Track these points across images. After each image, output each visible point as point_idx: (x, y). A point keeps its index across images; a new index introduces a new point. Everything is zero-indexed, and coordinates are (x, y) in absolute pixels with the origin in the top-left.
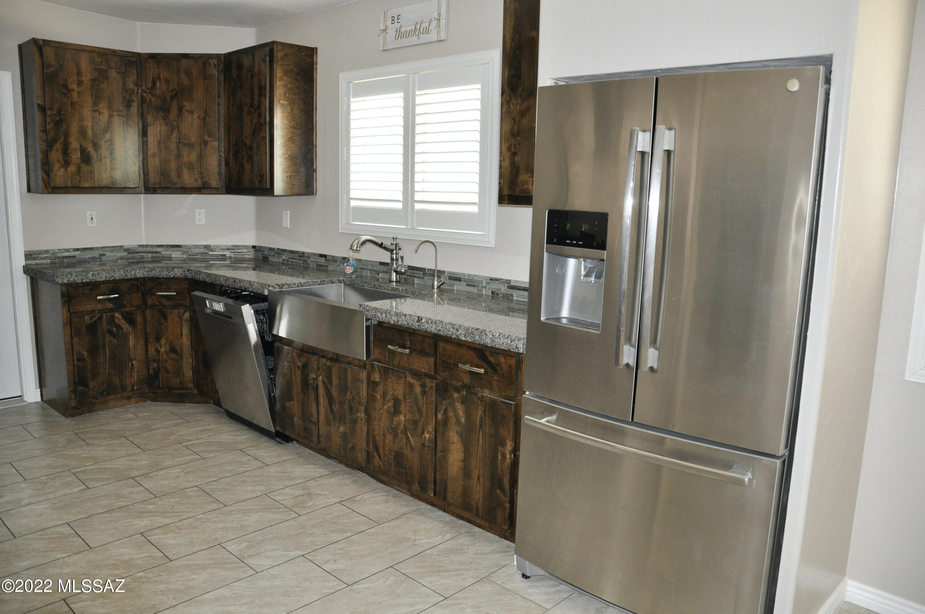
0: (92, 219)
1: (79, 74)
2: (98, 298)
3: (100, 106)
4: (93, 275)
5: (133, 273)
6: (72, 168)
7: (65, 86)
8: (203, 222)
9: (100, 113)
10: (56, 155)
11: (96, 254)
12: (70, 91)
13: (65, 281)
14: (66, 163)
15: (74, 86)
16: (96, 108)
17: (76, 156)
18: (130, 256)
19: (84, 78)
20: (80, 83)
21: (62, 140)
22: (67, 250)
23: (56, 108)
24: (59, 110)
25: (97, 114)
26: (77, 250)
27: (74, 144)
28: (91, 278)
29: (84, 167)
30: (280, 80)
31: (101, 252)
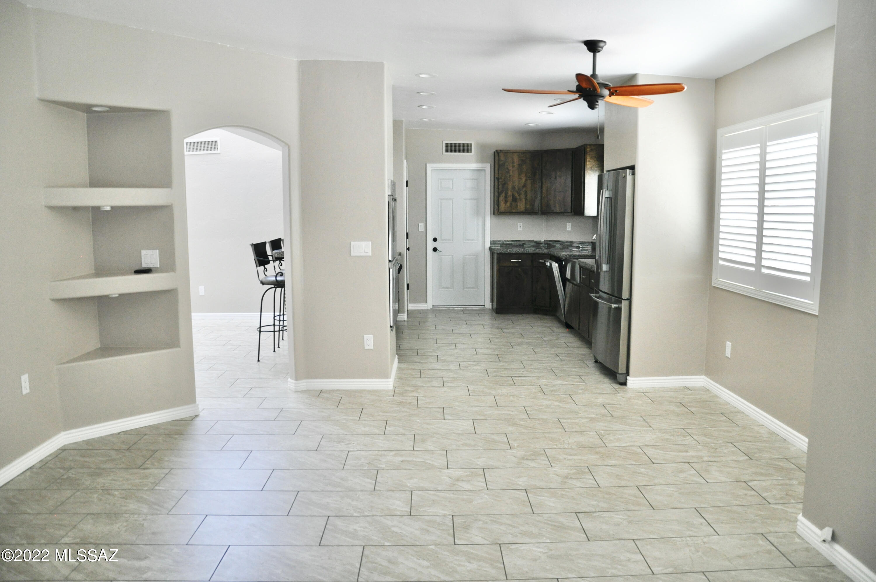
0: (520, 227)
1: (513, 163)
2: (512, 261)
3: (522, 176)
4: (510, 250)
5: (527, 251)
6: (508, 204)
7: (508, 169)
8: (570, 230)
9: (521, 179)
10: (502, 198)
11: (521, 243)
12: (509, 170)
13: (498, 252)
14: (506, 202)
15: (511, 168)
16: (520, 177)
17: (510, 199)
18: (537, 245)
19: (515, 164)
20: (513, 167)
21: (505, 192)
22: (508, 241)
23: (503, 178)
24: (505, 179)
25: (520, 179)
26: (513, 241)
27: (510, 193)
28: (509, 252)
29: (514, 204)
30: (588, 162)
31: (523, 243)
